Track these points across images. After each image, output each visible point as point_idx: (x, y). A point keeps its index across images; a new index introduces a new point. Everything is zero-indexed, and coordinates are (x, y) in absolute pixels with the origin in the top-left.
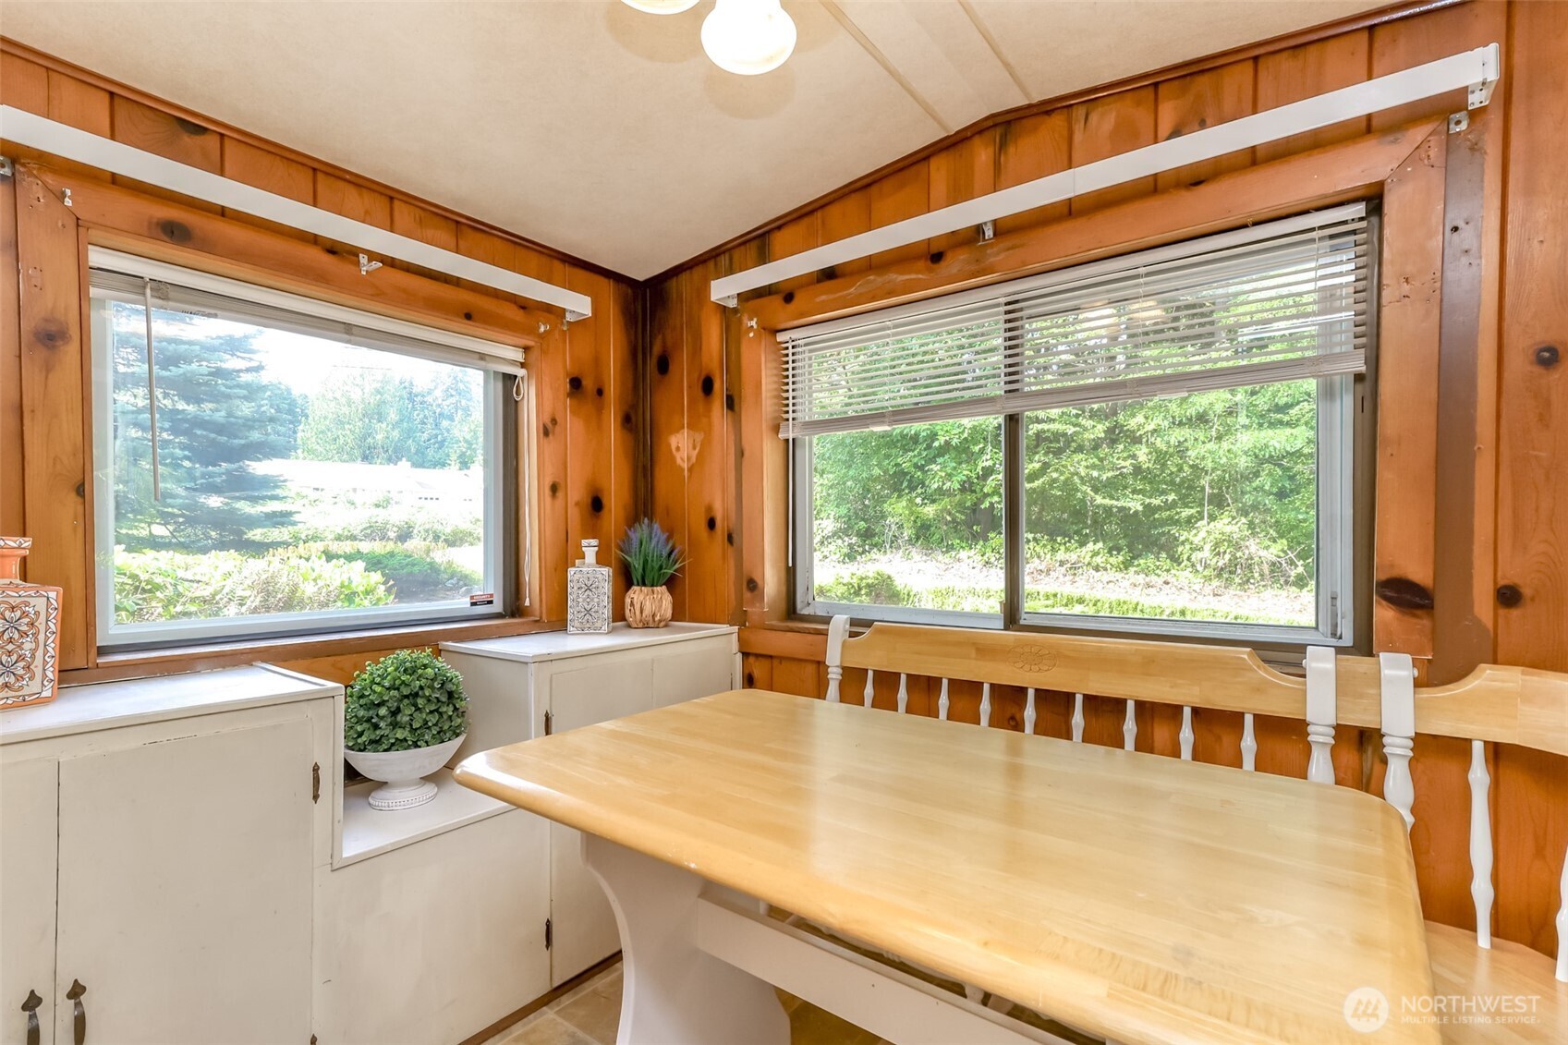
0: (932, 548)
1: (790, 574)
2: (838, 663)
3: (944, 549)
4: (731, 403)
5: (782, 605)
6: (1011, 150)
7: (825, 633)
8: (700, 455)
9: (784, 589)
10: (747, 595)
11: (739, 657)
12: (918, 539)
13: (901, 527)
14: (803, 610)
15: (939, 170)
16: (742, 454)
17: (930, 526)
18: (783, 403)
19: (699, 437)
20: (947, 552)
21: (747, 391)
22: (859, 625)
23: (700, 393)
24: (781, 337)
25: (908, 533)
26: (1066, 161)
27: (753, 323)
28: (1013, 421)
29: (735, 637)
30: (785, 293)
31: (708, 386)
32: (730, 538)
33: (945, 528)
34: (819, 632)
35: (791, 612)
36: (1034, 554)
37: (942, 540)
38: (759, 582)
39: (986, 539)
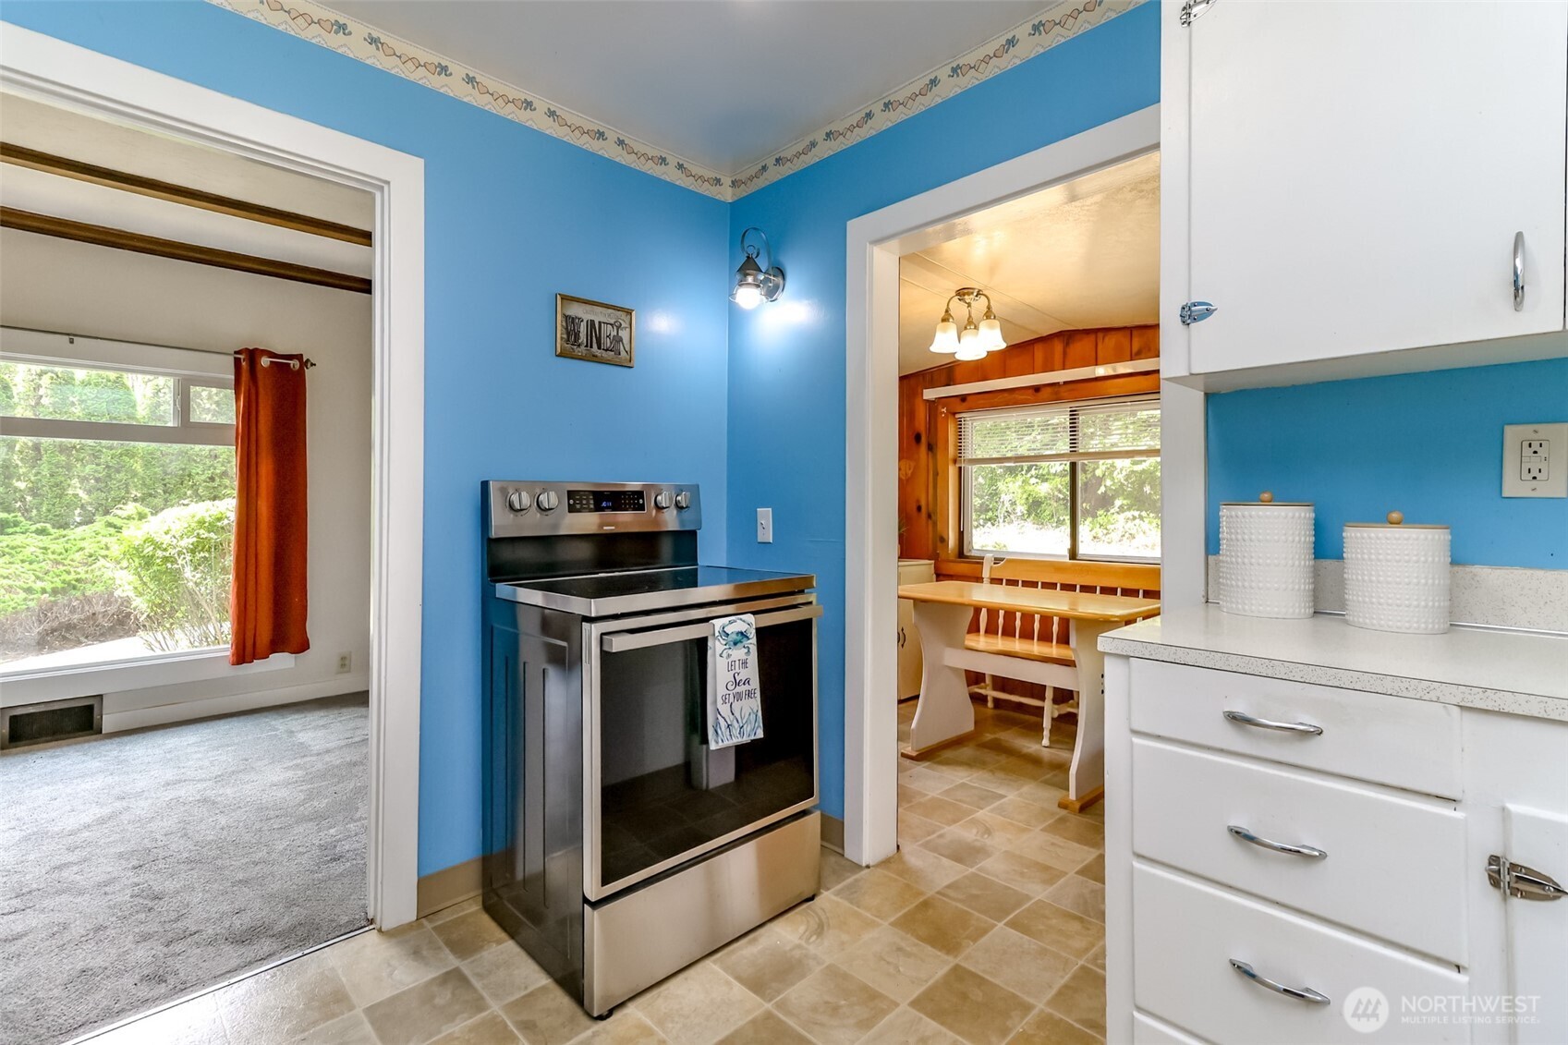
0: (1042, 524)
1: (961, 535)
2: (988, 576)
3: (1054, 525)
4: (931, 448)
5: (957, 550)
6: (1071, 346)
7: (982, 563)
8: (912, 474)
9: (957, 542)
10: (939, 544)
11: (935, 576)
12: (1029, 515)
13: (1014, 503)
14: (966, 553)
15: (1039, 352)
16: (937, 474)
17: (1041, 503)
18: (959, 449)
19: (913, 464)
20: (1057, 527)
21: (940, 444)
22: (997, 560)
23: (914, 441)
24: (957, 416)
25: (1021, 509)
26: (1094, 361)
27: (944, 410)
28: (1073, 465)
29: (933, 566)
30: (963, 398)
31: (918, 438)
32: (929, 516)
33: (1055, 504)
34: (978, 563)
35: (961, 554)
36: (1140, 530)
37: (1053, 516)
38: (945, 537)
39: (1095, 516)
